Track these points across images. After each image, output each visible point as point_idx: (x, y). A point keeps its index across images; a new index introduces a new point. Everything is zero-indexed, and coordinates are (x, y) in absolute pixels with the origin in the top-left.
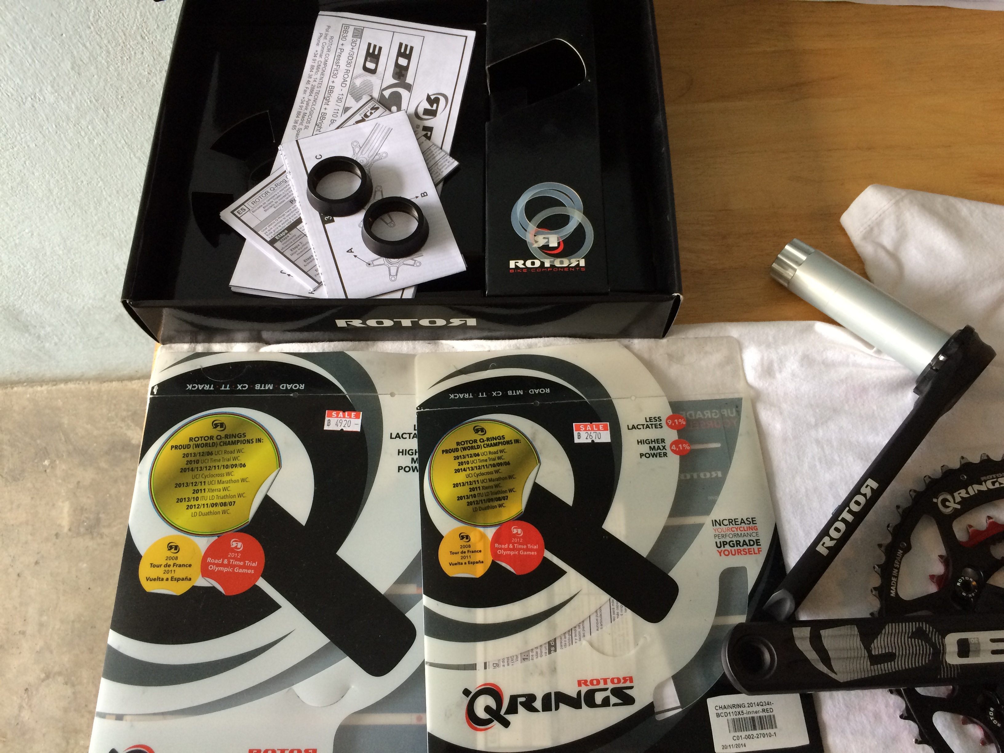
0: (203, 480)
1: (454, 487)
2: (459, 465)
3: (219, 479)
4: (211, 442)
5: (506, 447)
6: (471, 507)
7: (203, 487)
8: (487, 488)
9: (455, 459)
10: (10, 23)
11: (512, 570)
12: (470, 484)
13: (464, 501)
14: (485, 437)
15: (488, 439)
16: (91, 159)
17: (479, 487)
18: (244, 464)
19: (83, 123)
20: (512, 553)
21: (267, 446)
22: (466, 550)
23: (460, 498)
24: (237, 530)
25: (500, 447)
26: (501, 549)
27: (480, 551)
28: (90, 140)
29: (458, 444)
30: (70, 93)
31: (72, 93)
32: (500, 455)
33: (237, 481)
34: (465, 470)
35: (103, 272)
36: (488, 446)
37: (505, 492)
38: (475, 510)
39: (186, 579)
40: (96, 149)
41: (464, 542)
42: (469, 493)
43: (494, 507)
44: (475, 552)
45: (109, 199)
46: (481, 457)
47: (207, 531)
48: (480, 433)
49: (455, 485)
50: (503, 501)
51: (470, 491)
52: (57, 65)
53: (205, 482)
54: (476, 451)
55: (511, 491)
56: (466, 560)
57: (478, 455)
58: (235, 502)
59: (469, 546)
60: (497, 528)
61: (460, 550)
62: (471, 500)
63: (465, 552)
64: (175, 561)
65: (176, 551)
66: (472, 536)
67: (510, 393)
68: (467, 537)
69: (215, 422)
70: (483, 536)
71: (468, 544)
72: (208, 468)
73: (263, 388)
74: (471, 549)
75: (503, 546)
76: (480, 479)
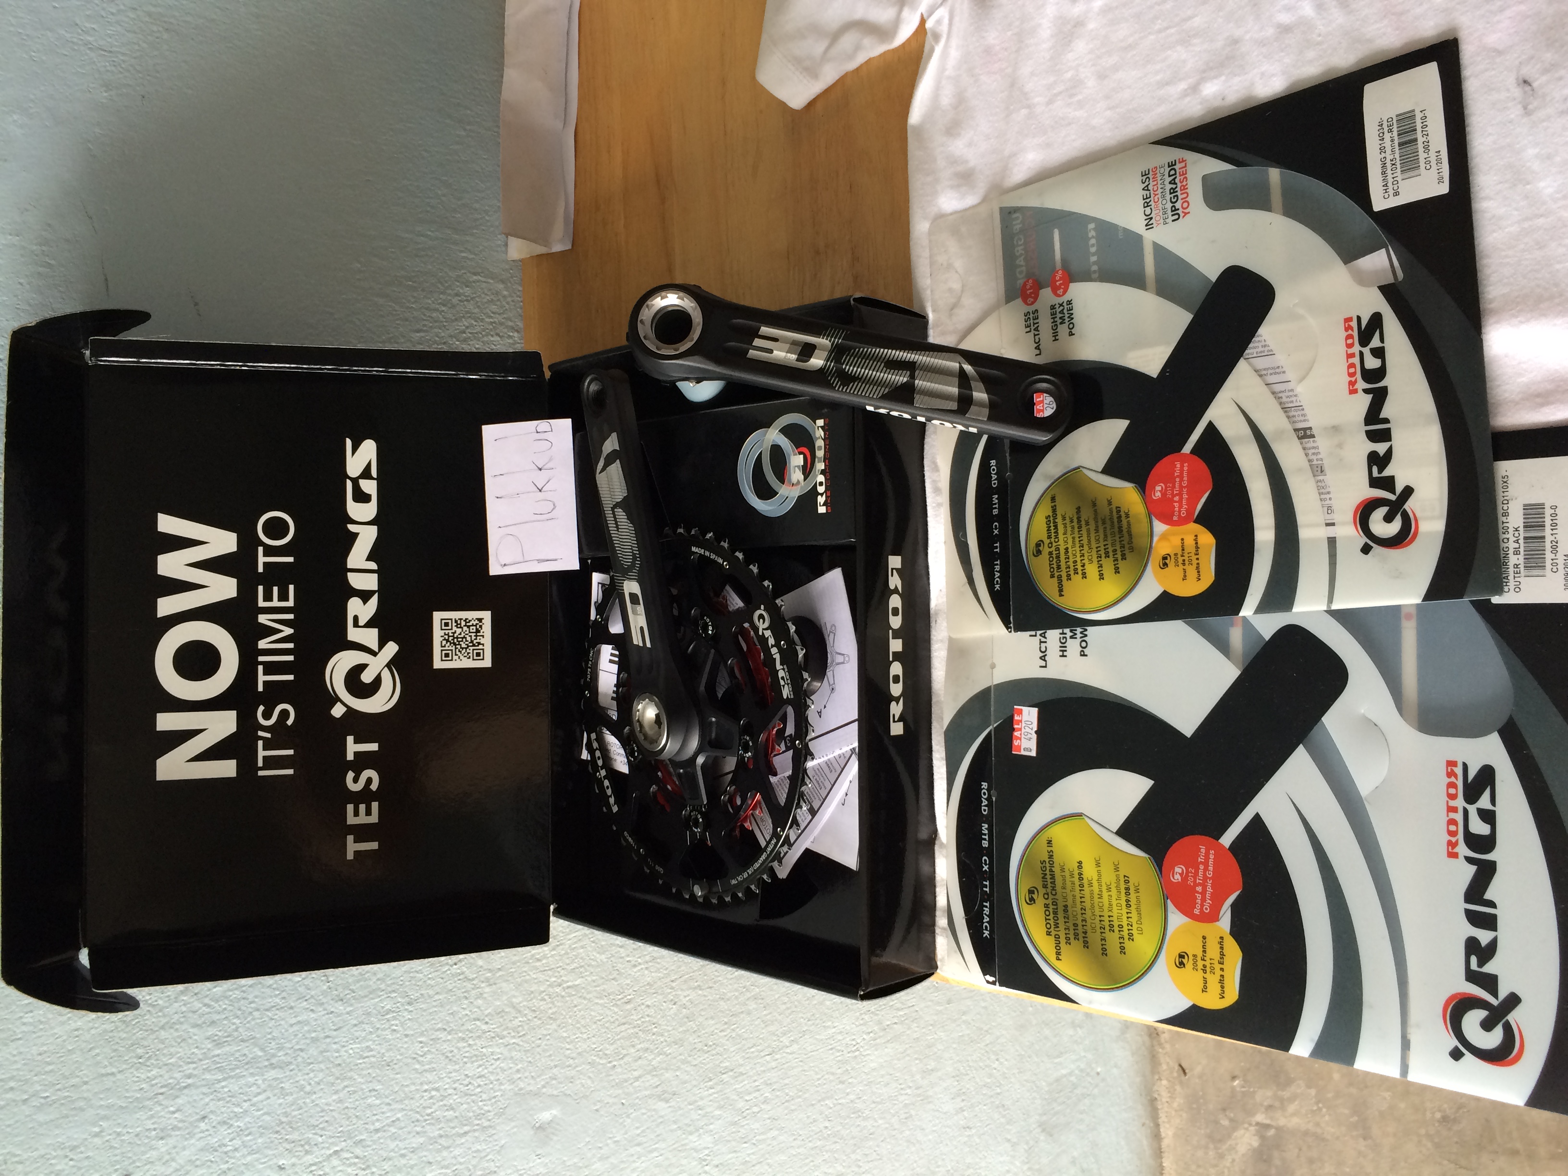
0: (1098, 918)
1: (1103, 579)
2: (1077, 573)
3: (1096, 896)
4: (1051, 907)
5: (1059, 513)
6: (1128, 555)
7: (1106, 919)
8: (1106, 536)
9: (1070, 579)
11: (1206, 495)
12: (1101, 557)
13: (1121, 564)
14: (1047, 541)
15: (1049, 537)
17: (1105, 545)
18: (1079, 863)
20: (1185, 496)
21: (1055, 832)
22: (1180, 560)
23: (1117, 571)
24: (1159, 873)
25: (1059, 520)
26: (1180, 512)
27: (1182, 539)
29: (1052, 576)
32: (1068, 521)
33: (1099, 873)
34: (1083, 566)
36: (1056, 537)
37: (1111, 510)
38: (1132, 549)
39: (1221, 943)
41: (1171, 563)
42: (1111, 559)
43: (1129, 524)
44: (1183, 546)
46: (1069, 546)
47: (1160, 913)
48: (1041, 548)
49: (1101, 577)
50: (1122, 514)
51: (1109, 557)
53: (1100, 916)
54: (1062, 551)
55: (1110, 503)
56: (1194, 558)
57: (1067, 549)
58: (1125, 876)
59: (1176, 555)
60: (1153, 518)
61: (1181, 566)
62: (1119, 556)
63: (1184, 560)
64: (1199, 959)
65: (1186, 957)
66: (1163, 552)
67: (995, 512)
68: (1164, 558)
69: (1028, 901)
70: (1164, 537)
71: (1173, 557)
72: (1083, 912)
73: (987, 837)
74: (1180, 553)
75: (1177, 509)
76: (1094, 545)
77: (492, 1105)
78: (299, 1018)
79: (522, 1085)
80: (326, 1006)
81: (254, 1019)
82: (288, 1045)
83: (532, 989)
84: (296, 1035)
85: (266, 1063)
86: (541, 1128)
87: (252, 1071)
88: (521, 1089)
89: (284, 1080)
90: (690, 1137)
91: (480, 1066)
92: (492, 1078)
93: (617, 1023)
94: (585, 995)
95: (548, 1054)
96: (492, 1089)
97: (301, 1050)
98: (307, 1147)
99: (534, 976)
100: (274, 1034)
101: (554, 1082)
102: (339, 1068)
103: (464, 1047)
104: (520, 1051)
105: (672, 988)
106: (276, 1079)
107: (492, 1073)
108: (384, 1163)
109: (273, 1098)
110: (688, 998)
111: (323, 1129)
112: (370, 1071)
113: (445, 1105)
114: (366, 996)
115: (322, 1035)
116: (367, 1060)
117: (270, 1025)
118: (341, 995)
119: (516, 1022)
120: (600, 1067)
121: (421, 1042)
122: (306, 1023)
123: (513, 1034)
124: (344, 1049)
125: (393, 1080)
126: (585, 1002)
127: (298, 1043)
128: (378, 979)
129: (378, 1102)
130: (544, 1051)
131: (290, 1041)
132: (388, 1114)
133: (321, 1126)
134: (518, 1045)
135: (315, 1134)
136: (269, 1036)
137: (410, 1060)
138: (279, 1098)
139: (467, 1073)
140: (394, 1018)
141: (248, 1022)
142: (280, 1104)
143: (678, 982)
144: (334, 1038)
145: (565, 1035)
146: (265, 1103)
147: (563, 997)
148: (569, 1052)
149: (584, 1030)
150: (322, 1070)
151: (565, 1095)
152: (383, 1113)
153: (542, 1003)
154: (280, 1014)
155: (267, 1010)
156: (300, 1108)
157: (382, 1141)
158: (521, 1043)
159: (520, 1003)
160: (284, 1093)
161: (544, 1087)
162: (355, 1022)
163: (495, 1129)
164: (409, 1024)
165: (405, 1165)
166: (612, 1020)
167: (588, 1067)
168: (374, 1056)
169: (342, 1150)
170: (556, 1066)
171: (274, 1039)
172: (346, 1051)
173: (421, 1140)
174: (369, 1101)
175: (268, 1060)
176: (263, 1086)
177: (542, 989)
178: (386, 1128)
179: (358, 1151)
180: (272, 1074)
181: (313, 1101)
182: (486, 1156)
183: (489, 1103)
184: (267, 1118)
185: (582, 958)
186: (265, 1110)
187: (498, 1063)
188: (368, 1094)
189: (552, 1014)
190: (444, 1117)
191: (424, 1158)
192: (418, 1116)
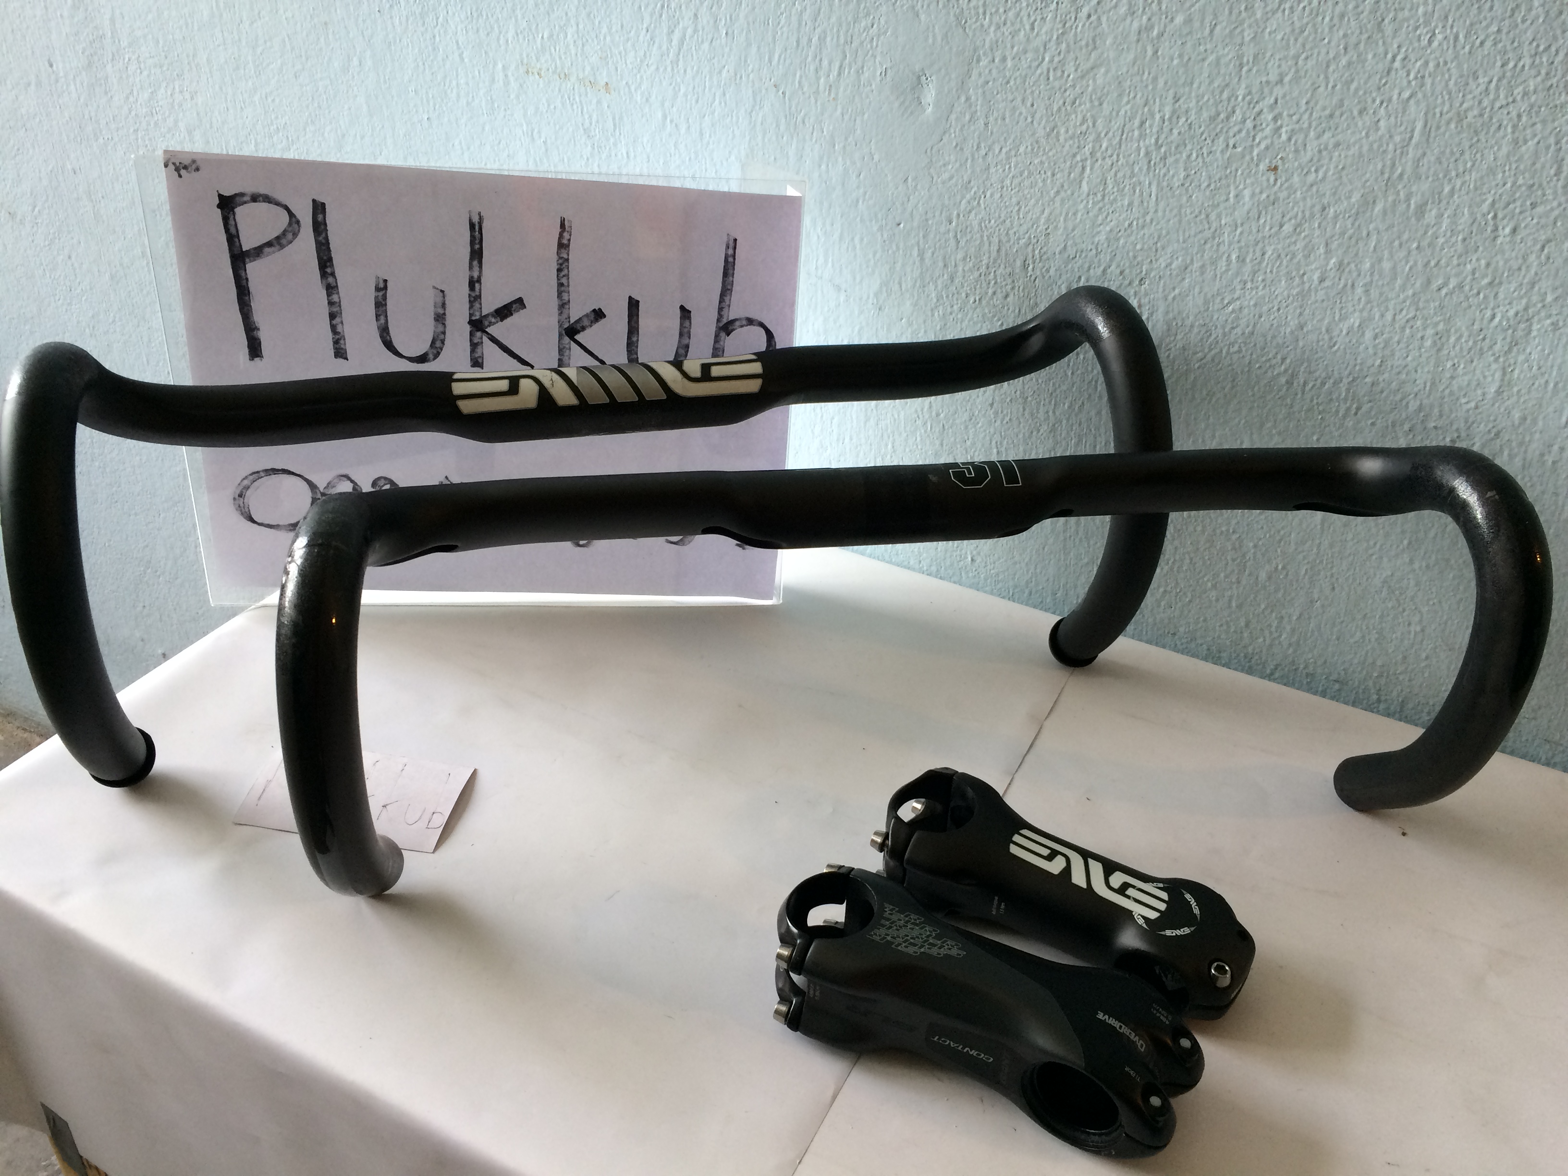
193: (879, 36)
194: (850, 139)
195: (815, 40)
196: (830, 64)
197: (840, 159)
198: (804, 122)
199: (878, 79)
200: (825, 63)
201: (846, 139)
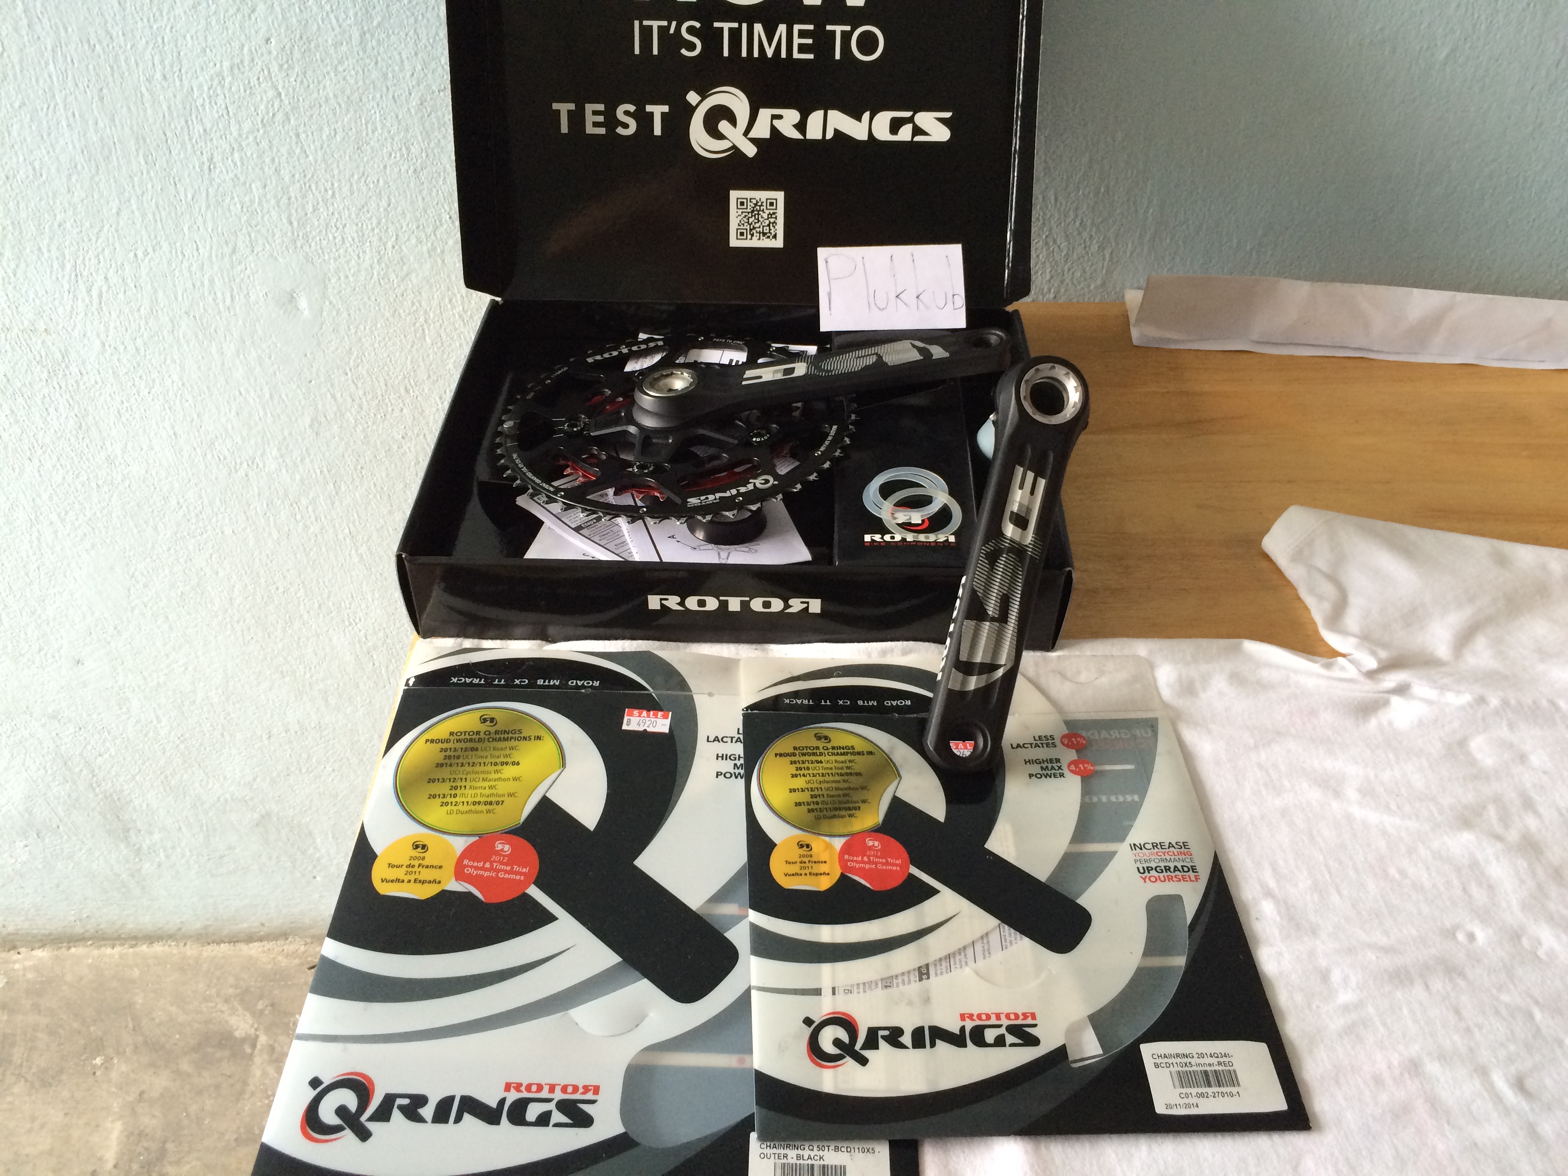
0: (464, 777)
1: (790, 792)
2: (797, 770)
3: (485, 776)
4: (477, 737)
5: (856, 758)
6: (812, 814)
7: (463, 784)
8: (832, 796)
9: (792, 763)
10: (252, 363)
11: (868, 885)
12: (812, 791)
13: (804, 808)
14: (829, 745)
15: (833, 748)
16: (298, 555)
17: (823, 795)
18: (518, 762)
19: (304, 502)
20: (867, 866)
21: (548, 744)
22: (806, 860)
23: (798, 804)
24: (504, 831)
25: (849, 757)
26: (853, 861)
27: (825, 862)
28: (306, 527)
29: (795, 748)
30: (299, 459)
31: (301, 460)
32: (848, 764)
33: (508, 779)
34: (804, 775)
35: (264, 735)
36: (833, 754)
37: (858, 802)
38: (818, 818)
39: (435, 881)
40: (310, 539)
41: (803, 851)
42: (810, 800)
43: (842, 817)
44: (819, 862)
45: (306, 616)
46: (824, 765)
47: (466, 830)
48: (823, 740)
49: (792, 791)
50: (853, 812)
51: (812, 798)
52: (293, 419)
53: (466, 779)
54: (819, 758)
55: (864, 801)
57: (821, 762)
58: (503, 802)
59: (811, 856)
60: (847, 839)
61: (800, 860)
62: (812, 807)
63: (804, 862)
64: (421, 862)
65: (423, 851)
66: (814, 845)
67: (860, 703)
68: (808, 846)
69: (484, 717)
70: (829, 846)
71: (809, 853)
72: (471, 764)
73: (547, 683)
74: (813, 859)
75: (855, 858)
76: (823, 786)
77: (316, 251)
78: (406, 62)
79: (333, 280)
80: (417, 88)
81: (407, 17)
82: (382, 49)
83: (423, 294)
84: (390, 58)
85: (365, 28)
86: (292, 299)
87: (359, 14)
88: (329, 280)
89: (349, 46)
90: (275, 449)
91: (353, 240)
92: (341, 251)
93: (388, 378)
94: (415, 346)
95: (361, 307)
96: (331, 250)
97: (376, 63)
98: (286, 66)
99: (435, 296)
100: (392, 37)
101: (335, 313)
102: (358, 100)
103: (372, 224)
104: (366, 279)
105: (418, 435)
106: (350, 37)
107: (346, 251)
108: (267, 141)
109: (333, 34)
110: (407, 450)
111: (302, 82)
112: (354, 130)
113: (318, 204)
114: (424, 128)
115: (389, 84)
116: (364, 127)
117: (401, 33)
118: (426, 104)
119: (393, 277)
120: (347, 360)
121: (378, 181)
122: (402, 69)
123: (382, 273)
124: (376, 106)
125: (345, 152)
126: (409, 347)
127: (383, 60)
128: (439, 141)
129: (324, 137)
130: (365, 304)
131: (385, 52)
132: (312, 147)
133: (305, 80)
134: (371, 278)
135: (298, 75)
136: (390, 32)
137: (362, 170)
138: (333, 40)
139: (348, 225)
140: (402, 156)
141: (405, 12)
142: (327, 41)
143: (423, 441)
144: (386, 95)
145: (379, 325)
146: (329, 26)
147: (415, 324)
148: (362, 328)
149: (382, 344)
150: (357, 83)
151: (322, 324)
152: (314, 141)
153: (410, 303)
154: (411, 44)
155: (415, 31)
156: (322, 61)
157: (288, 140)
158: (373, 281)
159: (411, 281)
160: (337, 45)
161: (331, 303)
162: (400, 117)
163: (293, 252)
164: (396, 170)
165: (264, 162)
166: (390, 373)
167: (347, 348)
168: (367, 134)
169: (281, 100)
170: (349, 315)
171: (388, 36)
172: (373, 107)
173: (287, 179)
174: (326, 129)
175: (369, 29)
176: (344, 25)
177: (423, 303)
178: (300, 145)
179: (280, 117)
180: (356, 35)
181: (328, 73)
182: (268, 243)
183: (318, 247)
184: (315, 27)
185: (450, 344)
186: (322, 26)
187: (356, 257)
188: (333, 127)
189: (399, 313)
190: (308, 202)
191: (269, 182)
192: (309, 176)
193: (253, 274)
194: (255, 337)
195: (206, 282)
196: (223, 295)
197: (252, 350)
198: (216, 331)
199: (262, 299)
200: (219, 295)
201: (252, 338)
